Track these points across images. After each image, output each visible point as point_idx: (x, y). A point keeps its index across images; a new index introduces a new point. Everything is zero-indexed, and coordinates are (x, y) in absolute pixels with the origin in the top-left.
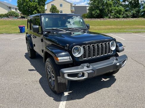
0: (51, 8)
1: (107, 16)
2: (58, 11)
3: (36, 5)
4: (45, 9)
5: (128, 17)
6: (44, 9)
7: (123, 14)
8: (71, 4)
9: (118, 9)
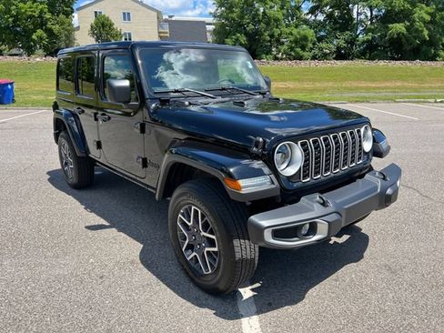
0: (93, 22)
1: (269, 52)
2: (119, 35)
3: (41, 11)
4: (75, 26)
5: (325, 57)
6: (70, 24)
7: (312, 49)
8: (159, 14)
9: (299, 33)
